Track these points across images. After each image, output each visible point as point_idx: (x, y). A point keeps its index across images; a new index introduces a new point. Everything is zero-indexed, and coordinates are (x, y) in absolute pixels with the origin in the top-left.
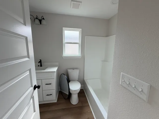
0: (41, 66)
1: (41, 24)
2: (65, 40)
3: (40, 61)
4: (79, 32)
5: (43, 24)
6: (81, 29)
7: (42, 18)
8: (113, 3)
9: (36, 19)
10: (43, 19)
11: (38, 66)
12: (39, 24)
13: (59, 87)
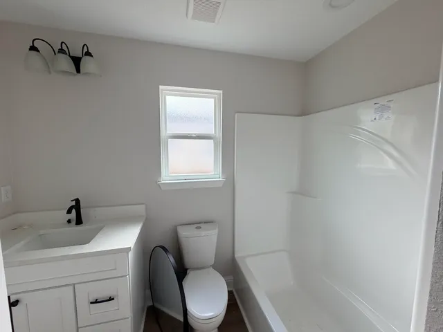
0: (79, 221)
1: (78, 71)
2: (169, 127)
3: (74, 203)
4: (213, 100)
5: (86, 74)
6: (221, 92)
7: (85, 50)
8: (330, 5)
9: (59, 52)
10: (88, 54)
11: (69, 221)
12: (70, 73)
13: (148, 292)
